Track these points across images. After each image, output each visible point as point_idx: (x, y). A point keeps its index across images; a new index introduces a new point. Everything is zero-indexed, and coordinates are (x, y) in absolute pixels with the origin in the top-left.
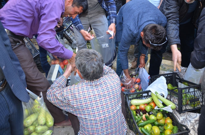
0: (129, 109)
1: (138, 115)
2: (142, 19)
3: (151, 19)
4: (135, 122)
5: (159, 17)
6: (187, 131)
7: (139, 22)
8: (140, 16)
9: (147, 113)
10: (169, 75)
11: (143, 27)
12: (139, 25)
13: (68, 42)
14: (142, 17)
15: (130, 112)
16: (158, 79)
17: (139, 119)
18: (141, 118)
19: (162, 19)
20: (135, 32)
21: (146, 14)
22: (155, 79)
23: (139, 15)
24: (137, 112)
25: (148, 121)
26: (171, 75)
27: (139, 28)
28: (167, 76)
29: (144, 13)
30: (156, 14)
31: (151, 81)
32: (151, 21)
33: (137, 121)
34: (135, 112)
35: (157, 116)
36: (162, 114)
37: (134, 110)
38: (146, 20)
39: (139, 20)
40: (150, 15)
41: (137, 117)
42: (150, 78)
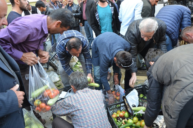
0: (111, 118)
1: (119, 121)
2: (113, 48)
3: (119, 47)
4: (117, 126)
5: (124, 44)
6: (156, 127)
7: (111, 51)
8: (111, 47)
9: (126, 119)
10: (140, 88)
11: (114, 54)
12: (112, 53)
13: (53, 69)
14: (112, 47)
15: (112, 120)
16: (132, 92)
17: (120, 124)
18: (121, 123)
19: (127, 45)
20: (110, 59)
21: (115, 44)
22: (129, 91)
23: (110, 45)
24: (117, 119)
25: (127, 124)
26: (142, 87)
27: (112, 55)
28: (138, 88)
29: (113, 43)
30: (122, 43)
31: (126, 93)
32: (119, 48)
33: (118, 125)
34: (116, 119)
35: (134, 120)
36: (138, 118)
37: (115, 118)
38: (115, 49)
39: (111, 49)
40: (118, 45)
41: (118, 123)
42: (125, 91)
